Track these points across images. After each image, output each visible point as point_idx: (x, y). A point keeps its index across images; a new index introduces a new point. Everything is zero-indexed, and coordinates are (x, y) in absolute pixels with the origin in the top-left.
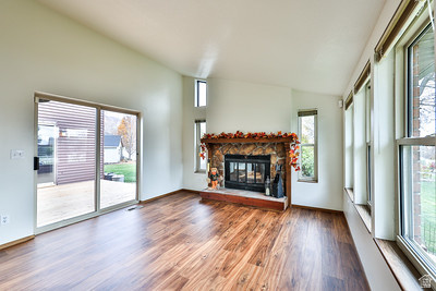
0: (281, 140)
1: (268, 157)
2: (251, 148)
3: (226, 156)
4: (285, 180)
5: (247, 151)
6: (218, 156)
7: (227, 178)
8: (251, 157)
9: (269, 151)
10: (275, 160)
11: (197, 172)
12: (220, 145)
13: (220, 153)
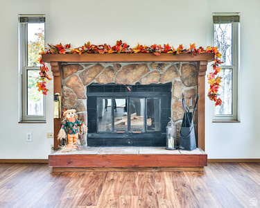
0: (196, 58)
1: (168, 87)
2: (140, 70)
3: (91, 88)
4: (196, 122)
5: (131, 78)
6: (74, 87)
7: (92, 128)
8: (138, 87)
9: (169, 77)
10: (178, 92)
11: (22, 121)
12: (78, 67)
13: (77, 82)
